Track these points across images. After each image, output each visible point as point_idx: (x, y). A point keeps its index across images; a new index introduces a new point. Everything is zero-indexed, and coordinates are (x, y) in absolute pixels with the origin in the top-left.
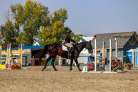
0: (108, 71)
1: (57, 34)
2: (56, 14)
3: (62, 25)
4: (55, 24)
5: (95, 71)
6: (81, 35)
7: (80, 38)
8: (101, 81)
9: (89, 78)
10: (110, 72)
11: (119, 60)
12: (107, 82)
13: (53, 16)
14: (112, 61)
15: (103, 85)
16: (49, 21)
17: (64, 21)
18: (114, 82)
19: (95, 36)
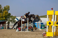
0: (27, 31)
1: (5, 16)
2: (5, 8)
3: (8, 12)
4: (4, 12)
5: (21, 31)
6: (16, 16)
7: (15, 18)
8: (24, 35)
9: (19, 34)
10: (28, 31)
11: (31, 27)
12: (27, 35)
13: (4, 8)
14: (29, 27)
15: (25, 37)
16: (2, 11)
17: (8, 11)
18: (29, 36)
19: (21, 17)
